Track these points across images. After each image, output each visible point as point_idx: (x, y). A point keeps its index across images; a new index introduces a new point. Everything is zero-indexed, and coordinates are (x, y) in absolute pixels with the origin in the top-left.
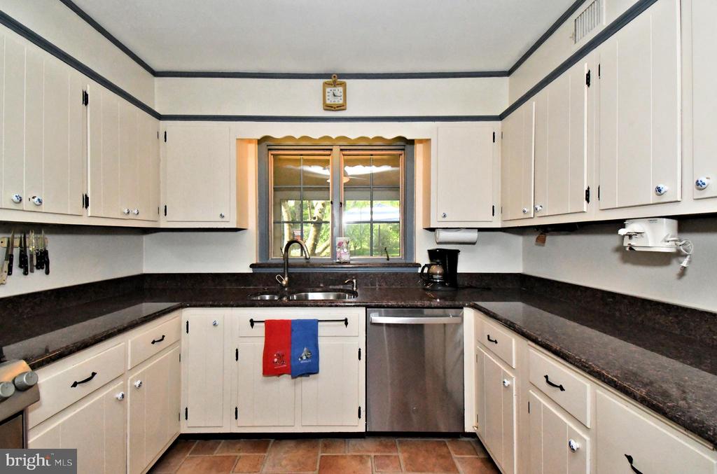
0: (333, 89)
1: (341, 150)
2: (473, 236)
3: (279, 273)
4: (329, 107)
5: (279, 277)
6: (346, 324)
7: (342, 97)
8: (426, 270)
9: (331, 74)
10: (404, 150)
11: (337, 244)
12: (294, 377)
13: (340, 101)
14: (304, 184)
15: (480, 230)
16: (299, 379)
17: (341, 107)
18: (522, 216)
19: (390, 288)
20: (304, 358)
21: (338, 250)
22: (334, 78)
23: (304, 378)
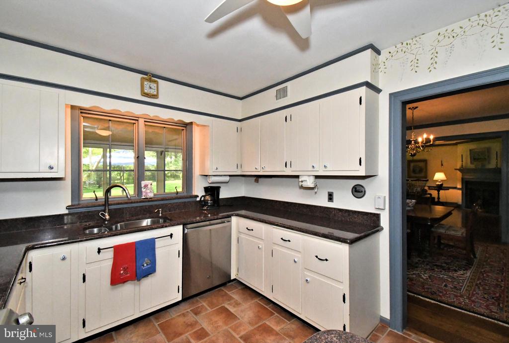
0: (149, 83)
1: (145, 121)
2: (227, 179)
5: (102, 214)
6: (171, 237)
7: (156, 90)
8: (203, 199)
9: (148, 73)
10: (186, 127)
11: (143, 186)
13: (154, 92)
14: (112, 142)
15: (230, 176)
17: (155, 96)
18: (255, 170)
19: (181, 212)
20: (145, 265)
21: (143, 190)
22: (150, 76)
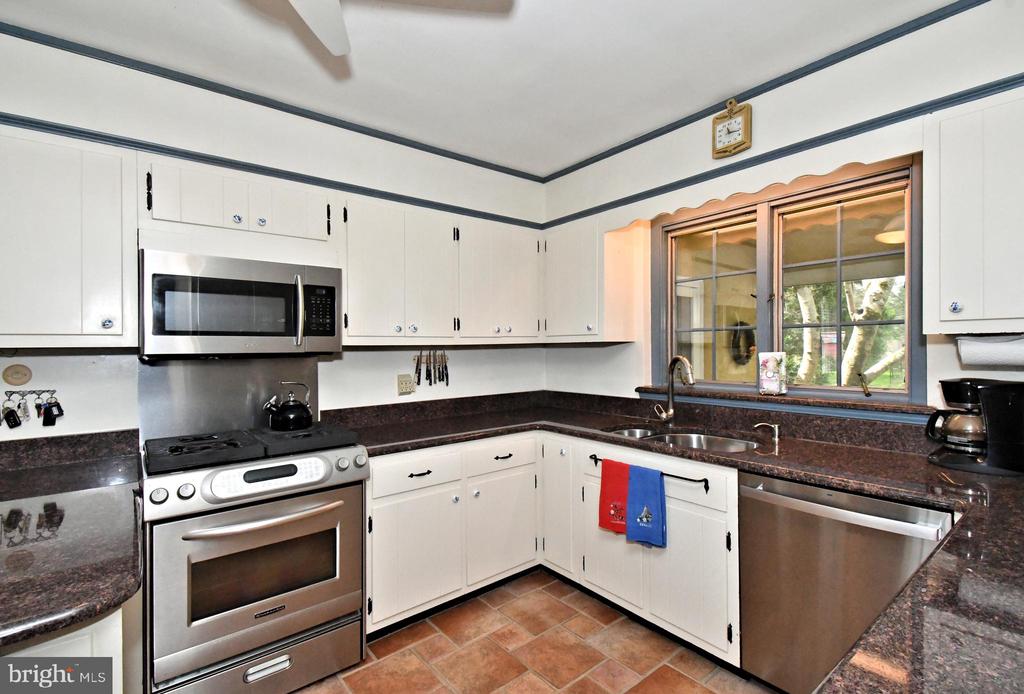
0: (727, 123)
1: (773, 208)
3: (659, 402)
4: (721, 154)
5: (658, 408)
6: (707, 488)
7: (744, 131)
8: (938, 423)
9: (725, 102)
10: (907, 177)
11: (760, 363)
12: (629, 540)
13: (738, 138)
16: (636, 545)
17: (741, 147)
20: (645, 520)
21: (761, 373)
22: (731, 106)
23: (639, 546)
